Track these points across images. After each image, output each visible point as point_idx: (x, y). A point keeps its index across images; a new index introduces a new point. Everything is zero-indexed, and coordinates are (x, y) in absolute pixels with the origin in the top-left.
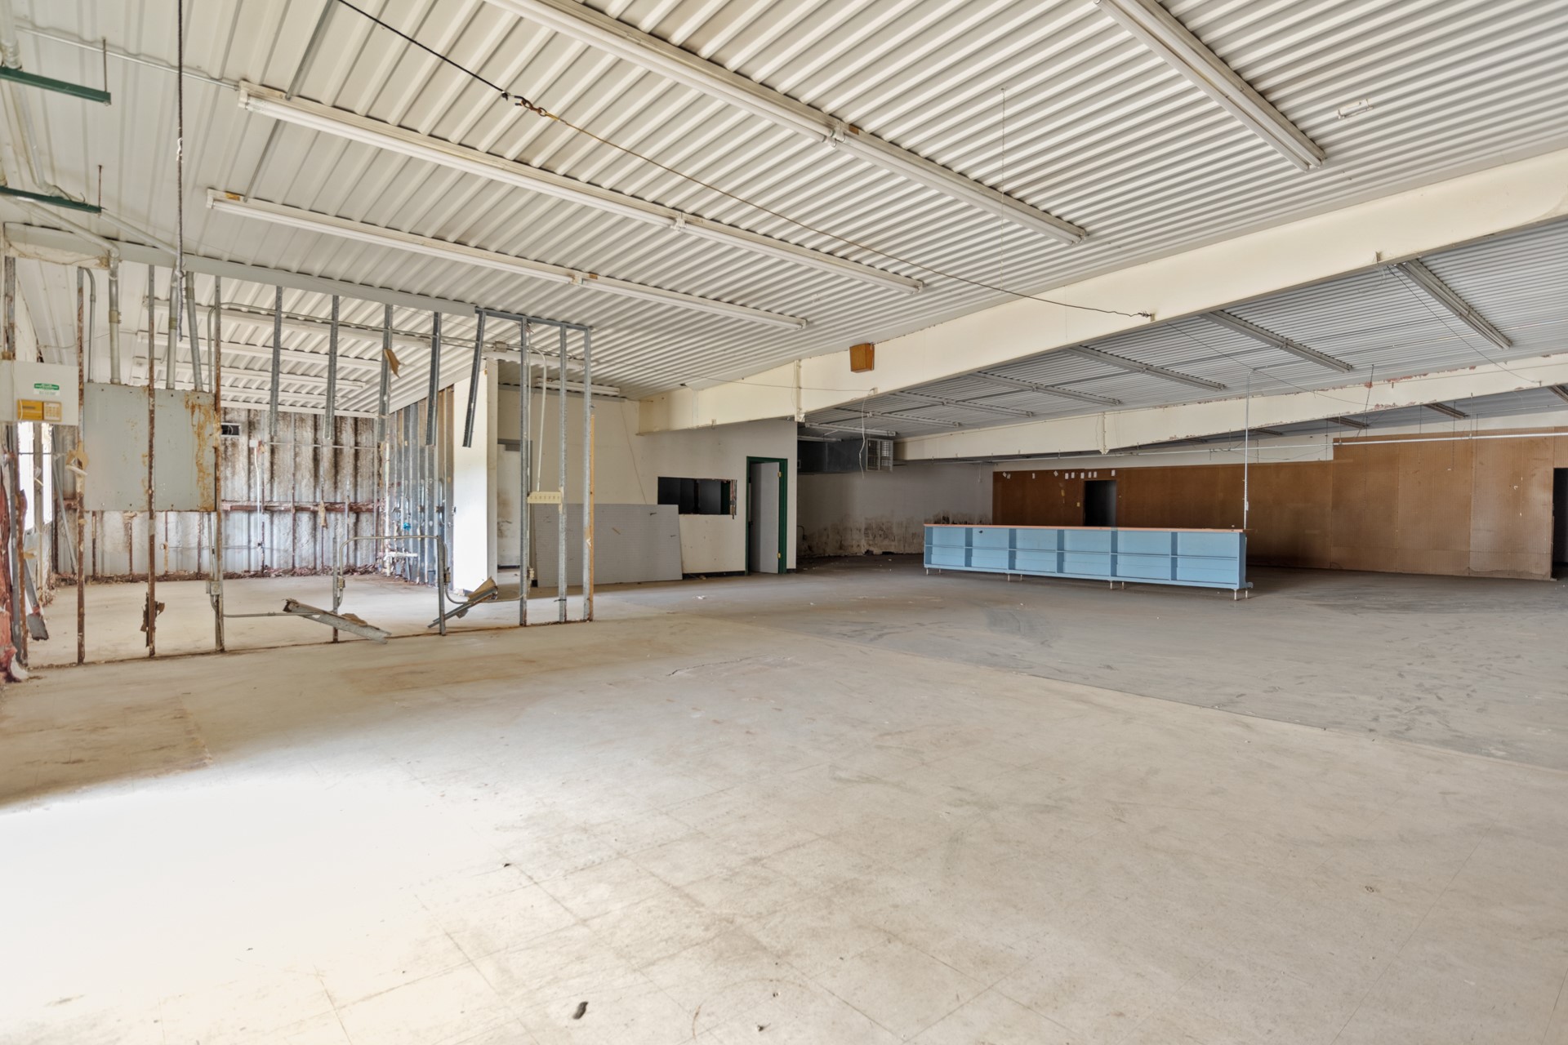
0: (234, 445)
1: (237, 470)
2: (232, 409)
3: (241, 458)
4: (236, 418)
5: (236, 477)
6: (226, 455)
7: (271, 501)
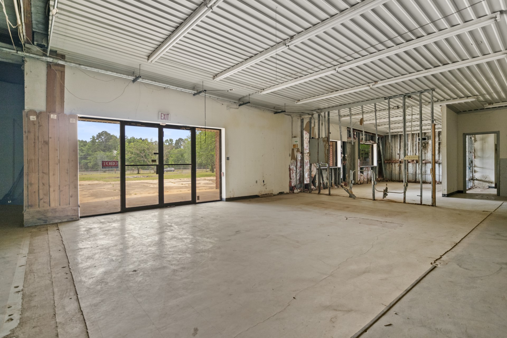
0: (428, 143)
1: (428, 151)
2: (427, 133)
3: (429, 147)
4: (428, 135)
5: (428, 153)
6: (425, 146)
7: (439, 159)
